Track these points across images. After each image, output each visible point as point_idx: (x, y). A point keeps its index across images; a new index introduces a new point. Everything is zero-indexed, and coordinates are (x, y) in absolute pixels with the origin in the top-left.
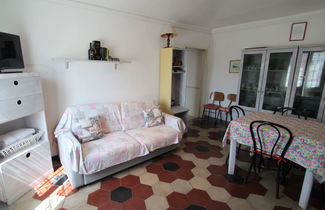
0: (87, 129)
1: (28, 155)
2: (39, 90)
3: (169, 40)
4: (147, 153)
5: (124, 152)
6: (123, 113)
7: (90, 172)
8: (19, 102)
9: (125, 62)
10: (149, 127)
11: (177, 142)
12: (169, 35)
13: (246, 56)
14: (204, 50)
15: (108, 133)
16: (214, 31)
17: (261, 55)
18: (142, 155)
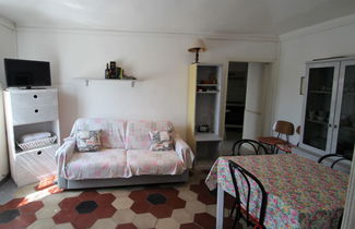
0: (84, 140)
1: (39, 153)
2: (55, 103)
3: (197, 55)
4: (130, 175)
5: (105, 168)
6: (128, 131)
7: (70, 178)
8: (36, 111)
9: (142, 80)
10: (154, 150)
11: (173, 173)
12: (198, 49)
13: (312, 70)
14: (267, 64)
15: (110, 148)
16: (282, 37)
17: (333, 68)
18: (125, 176)
